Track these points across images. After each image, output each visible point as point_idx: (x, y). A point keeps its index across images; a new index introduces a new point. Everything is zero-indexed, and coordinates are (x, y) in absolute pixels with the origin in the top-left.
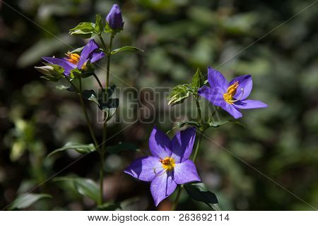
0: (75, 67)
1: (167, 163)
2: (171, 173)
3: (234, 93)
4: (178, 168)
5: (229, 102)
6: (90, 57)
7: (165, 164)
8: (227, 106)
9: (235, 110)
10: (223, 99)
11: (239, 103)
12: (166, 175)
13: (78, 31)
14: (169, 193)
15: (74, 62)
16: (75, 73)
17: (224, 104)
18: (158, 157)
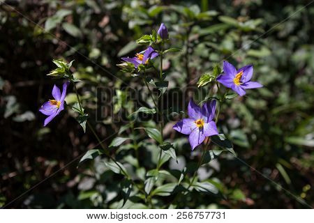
0: (141, 62)
1: (199, 123)
2: (201, 129)
3: (240, 78)
4: (206, 126)
5: (237, 84)
6: (150, 56)
7: (198, 124)
8: (236, 87)
9: (241, 90)
10: (233, 82)
11: (244, 84)
12: (198, 130)
13: (142, 41)
14: (200, 142)
15: (141, 60)
16: (140, 67)
17: (234, 86)
18: (193, 119)
